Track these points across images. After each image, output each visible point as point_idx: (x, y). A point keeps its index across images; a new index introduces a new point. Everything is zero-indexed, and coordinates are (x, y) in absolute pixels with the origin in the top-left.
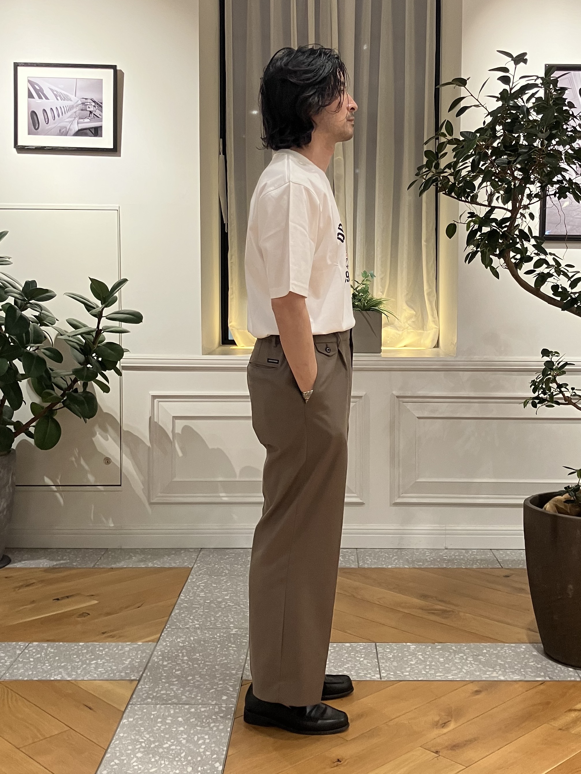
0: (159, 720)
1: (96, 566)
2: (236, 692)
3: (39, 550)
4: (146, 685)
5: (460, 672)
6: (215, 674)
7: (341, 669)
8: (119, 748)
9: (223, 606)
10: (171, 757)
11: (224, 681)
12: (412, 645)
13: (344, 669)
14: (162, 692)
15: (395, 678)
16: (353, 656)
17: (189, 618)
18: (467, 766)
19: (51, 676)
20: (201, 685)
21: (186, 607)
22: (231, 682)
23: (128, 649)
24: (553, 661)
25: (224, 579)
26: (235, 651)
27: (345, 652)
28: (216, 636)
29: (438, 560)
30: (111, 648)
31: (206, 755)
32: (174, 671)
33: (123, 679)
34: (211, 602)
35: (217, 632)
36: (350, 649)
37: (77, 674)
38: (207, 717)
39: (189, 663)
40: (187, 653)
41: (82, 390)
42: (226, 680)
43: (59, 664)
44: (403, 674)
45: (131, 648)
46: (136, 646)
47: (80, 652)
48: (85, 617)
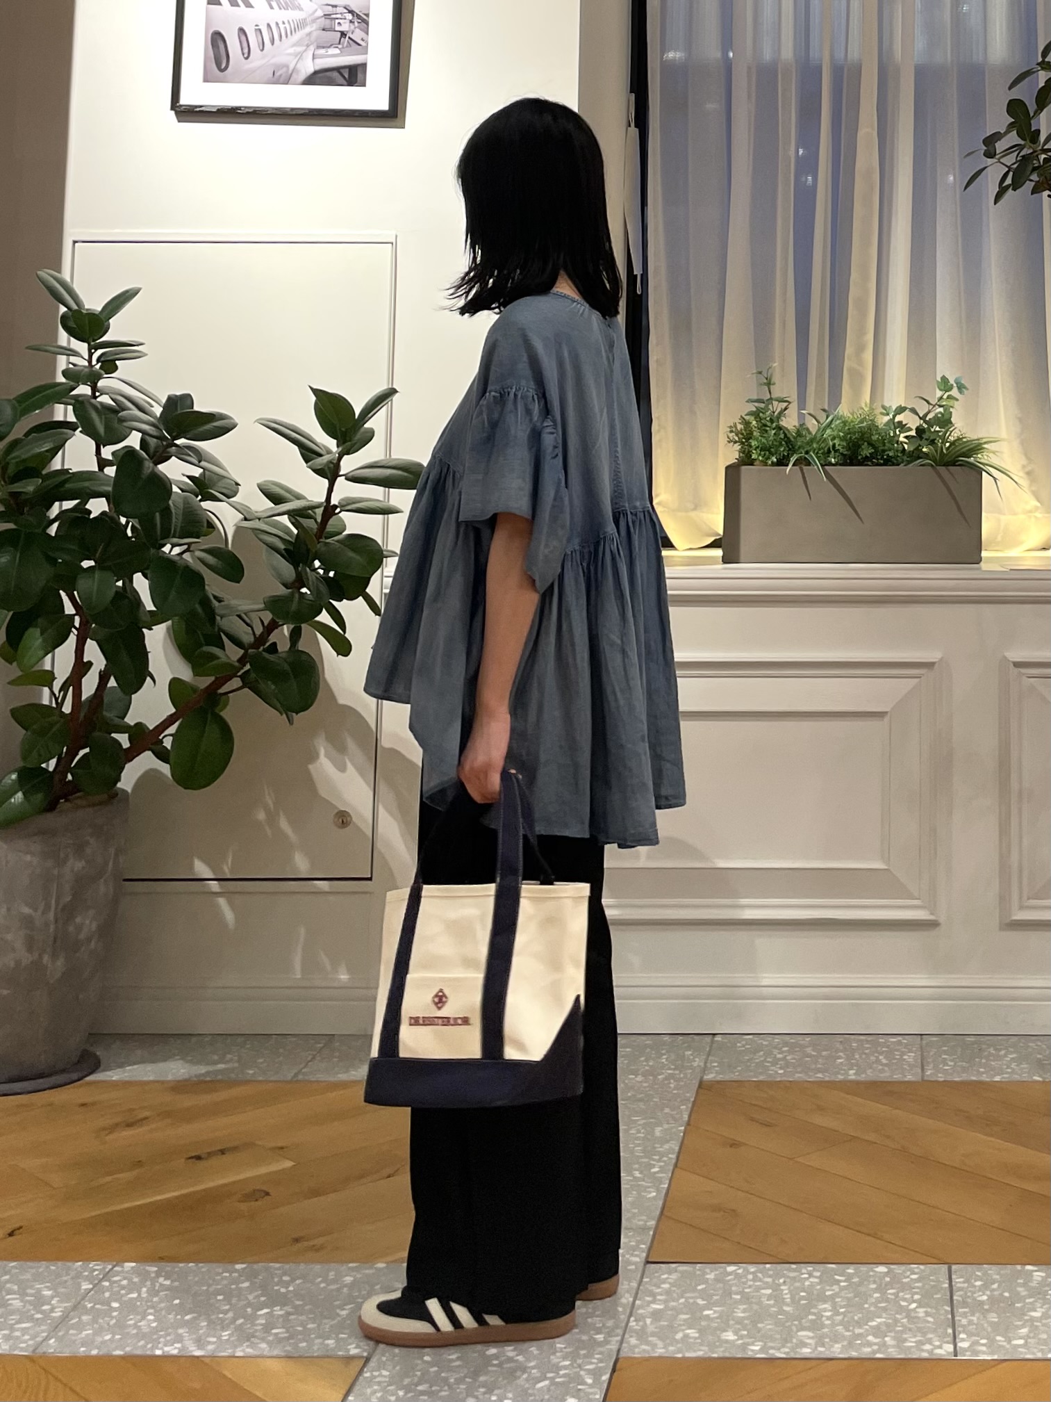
1: (300, 1077)
2: (601, 1389)
4: (384, 1369)
7: (861, 1331)
11: (574, 1360)
12: (1036, 1271)
13: (867, 1330)
14: (420, 1388)
15: (992, 1353)
16: (893, 1297)
19: (153, 1348)
22: (592, 1363)
23: (352, 1279)
27: (873, 1286)
30: (310, 1276)
33: (330, 1353)
36: (888, 1279)
37: (221, 1341)
42: (578, 1356)
43: (179, 1317)
44: (1009, 1342)
45: (359, 1276)
46: (367, 1271)
47: (233, 1287)
48: (257, 1200)
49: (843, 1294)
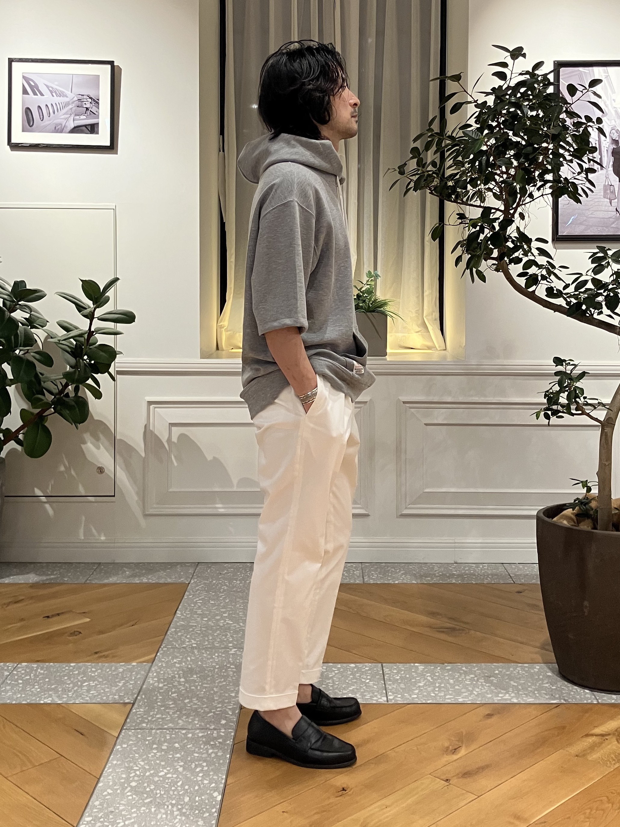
0: (155, 746)
1: (88, 582)
2: (236, 716)
3: (28, 564)
4: (141, 708)
5: (471, 694)
6: (213, 697)
7: (346, 692)
8: (113, 777)
9: (222, 625)
10: (167, 786)
11: (223, 704)
12: (421, 666)
13: (350, 691)
14: (158, 716)
15: (403, 701)
16: (359, 677)
17: (186, 637)
18: (479, 795)
19: (39, 700)
20: (199, 708)
21: (182, 625)
22: (231, 706)
23: (122, 670)
24: (569, 682)
25: (222, 595)
26: (234, 672)
27: (349, 673)
28: (214, 656)
29: (447, 575)
30: (104, 669)
31: (204, 784)
32: (170, 693)
33: (117, 702)
34: (209, 620)
35: (215, 652)
36: (356, 670)
37: (69, 697)
38: (206, 743)
39: (186, 685)
40: (183, 674)
41: (74, 395)
42: (225, 703)
43: (49, 687)
44: (411, 697)
45: (125, 668)
46: (130, 667)
47: (71, 673)
48: (76, 636)
49: (336, 676)
